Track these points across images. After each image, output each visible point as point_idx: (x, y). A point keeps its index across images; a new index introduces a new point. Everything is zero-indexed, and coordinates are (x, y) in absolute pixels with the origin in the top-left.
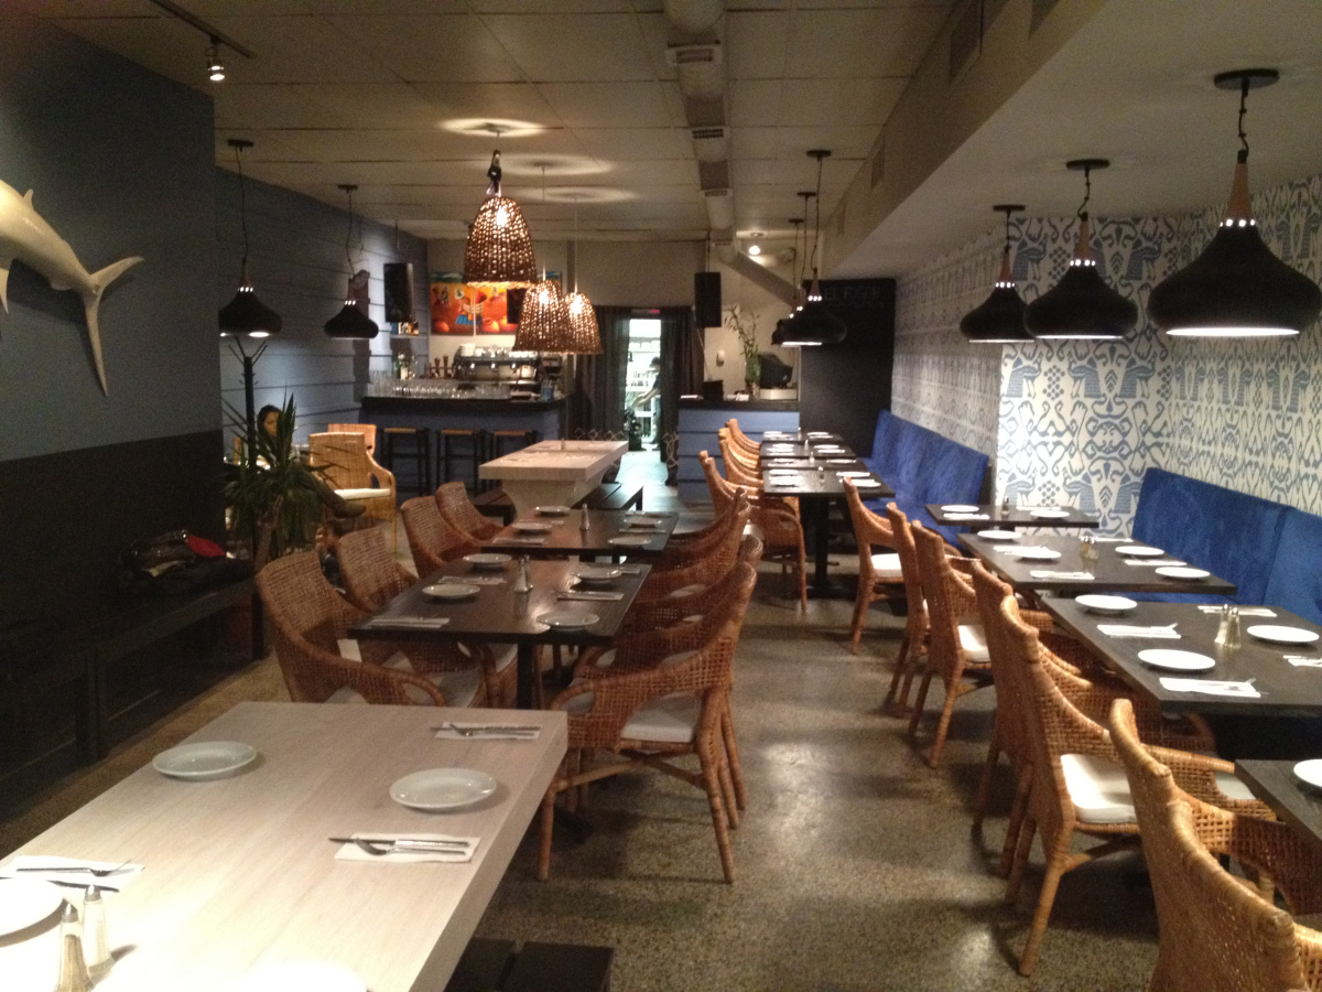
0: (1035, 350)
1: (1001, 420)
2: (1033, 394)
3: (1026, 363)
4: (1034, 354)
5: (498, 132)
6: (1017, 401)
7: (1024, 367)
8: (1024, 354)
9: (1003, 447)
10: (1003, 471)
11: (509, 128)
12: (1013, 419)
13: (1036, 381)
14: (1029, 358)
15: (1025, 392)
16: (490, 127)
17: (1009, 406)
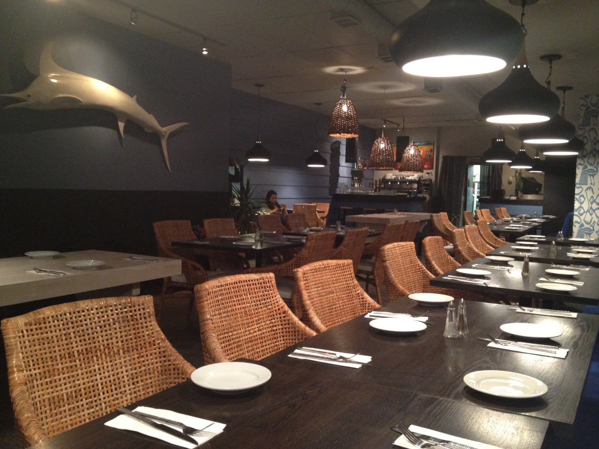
0: (595, 161)
1: (576, 196)
2: (593, 183)
3: (589, 167)
4: (594, 163)
5: (346, 72)
6: (585, 187)
7: (589, 170)
8: (589, 163)
9: (577, 210)
10: (576, 222)
11: (351, 70)
12: (582, 196)
13: (595, 177)
14: (591, 165)
15: (589, 182)
16: (342, 70)
17: (580, 189)
